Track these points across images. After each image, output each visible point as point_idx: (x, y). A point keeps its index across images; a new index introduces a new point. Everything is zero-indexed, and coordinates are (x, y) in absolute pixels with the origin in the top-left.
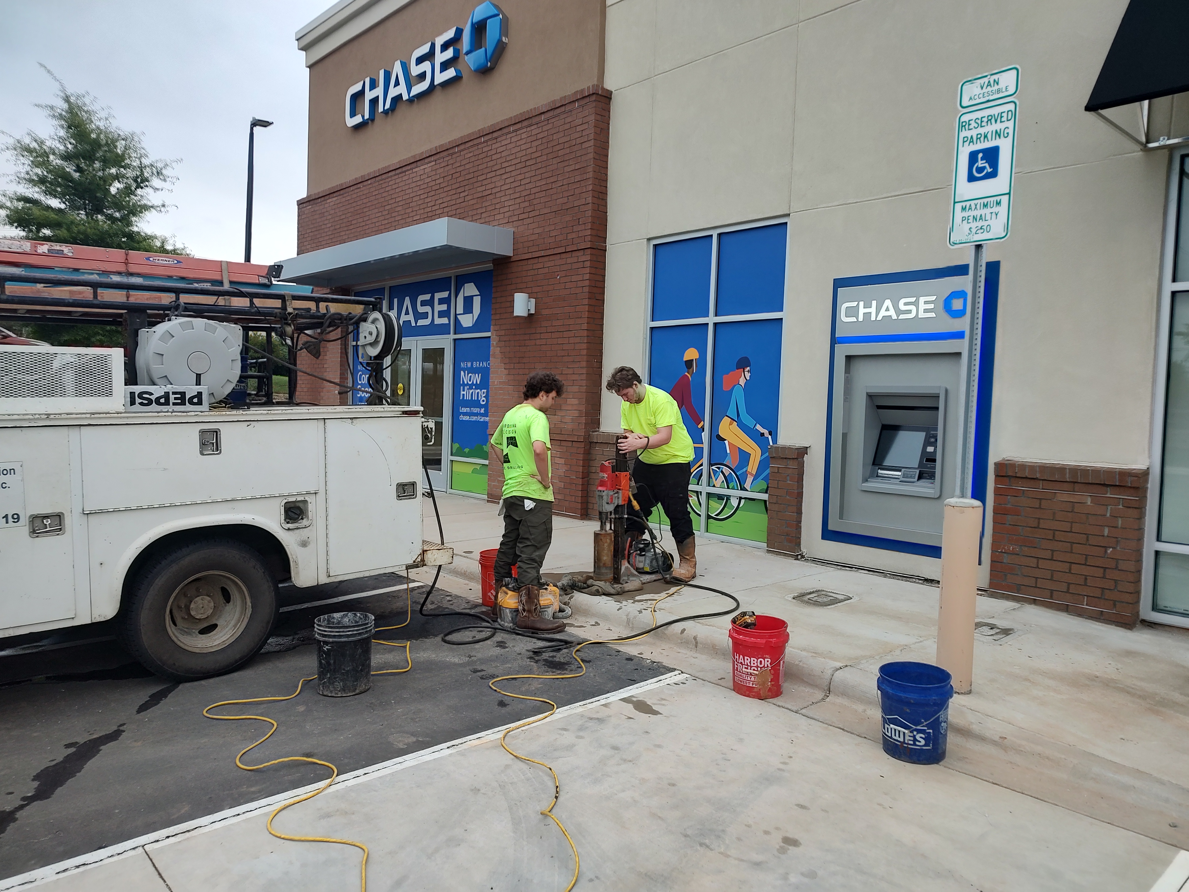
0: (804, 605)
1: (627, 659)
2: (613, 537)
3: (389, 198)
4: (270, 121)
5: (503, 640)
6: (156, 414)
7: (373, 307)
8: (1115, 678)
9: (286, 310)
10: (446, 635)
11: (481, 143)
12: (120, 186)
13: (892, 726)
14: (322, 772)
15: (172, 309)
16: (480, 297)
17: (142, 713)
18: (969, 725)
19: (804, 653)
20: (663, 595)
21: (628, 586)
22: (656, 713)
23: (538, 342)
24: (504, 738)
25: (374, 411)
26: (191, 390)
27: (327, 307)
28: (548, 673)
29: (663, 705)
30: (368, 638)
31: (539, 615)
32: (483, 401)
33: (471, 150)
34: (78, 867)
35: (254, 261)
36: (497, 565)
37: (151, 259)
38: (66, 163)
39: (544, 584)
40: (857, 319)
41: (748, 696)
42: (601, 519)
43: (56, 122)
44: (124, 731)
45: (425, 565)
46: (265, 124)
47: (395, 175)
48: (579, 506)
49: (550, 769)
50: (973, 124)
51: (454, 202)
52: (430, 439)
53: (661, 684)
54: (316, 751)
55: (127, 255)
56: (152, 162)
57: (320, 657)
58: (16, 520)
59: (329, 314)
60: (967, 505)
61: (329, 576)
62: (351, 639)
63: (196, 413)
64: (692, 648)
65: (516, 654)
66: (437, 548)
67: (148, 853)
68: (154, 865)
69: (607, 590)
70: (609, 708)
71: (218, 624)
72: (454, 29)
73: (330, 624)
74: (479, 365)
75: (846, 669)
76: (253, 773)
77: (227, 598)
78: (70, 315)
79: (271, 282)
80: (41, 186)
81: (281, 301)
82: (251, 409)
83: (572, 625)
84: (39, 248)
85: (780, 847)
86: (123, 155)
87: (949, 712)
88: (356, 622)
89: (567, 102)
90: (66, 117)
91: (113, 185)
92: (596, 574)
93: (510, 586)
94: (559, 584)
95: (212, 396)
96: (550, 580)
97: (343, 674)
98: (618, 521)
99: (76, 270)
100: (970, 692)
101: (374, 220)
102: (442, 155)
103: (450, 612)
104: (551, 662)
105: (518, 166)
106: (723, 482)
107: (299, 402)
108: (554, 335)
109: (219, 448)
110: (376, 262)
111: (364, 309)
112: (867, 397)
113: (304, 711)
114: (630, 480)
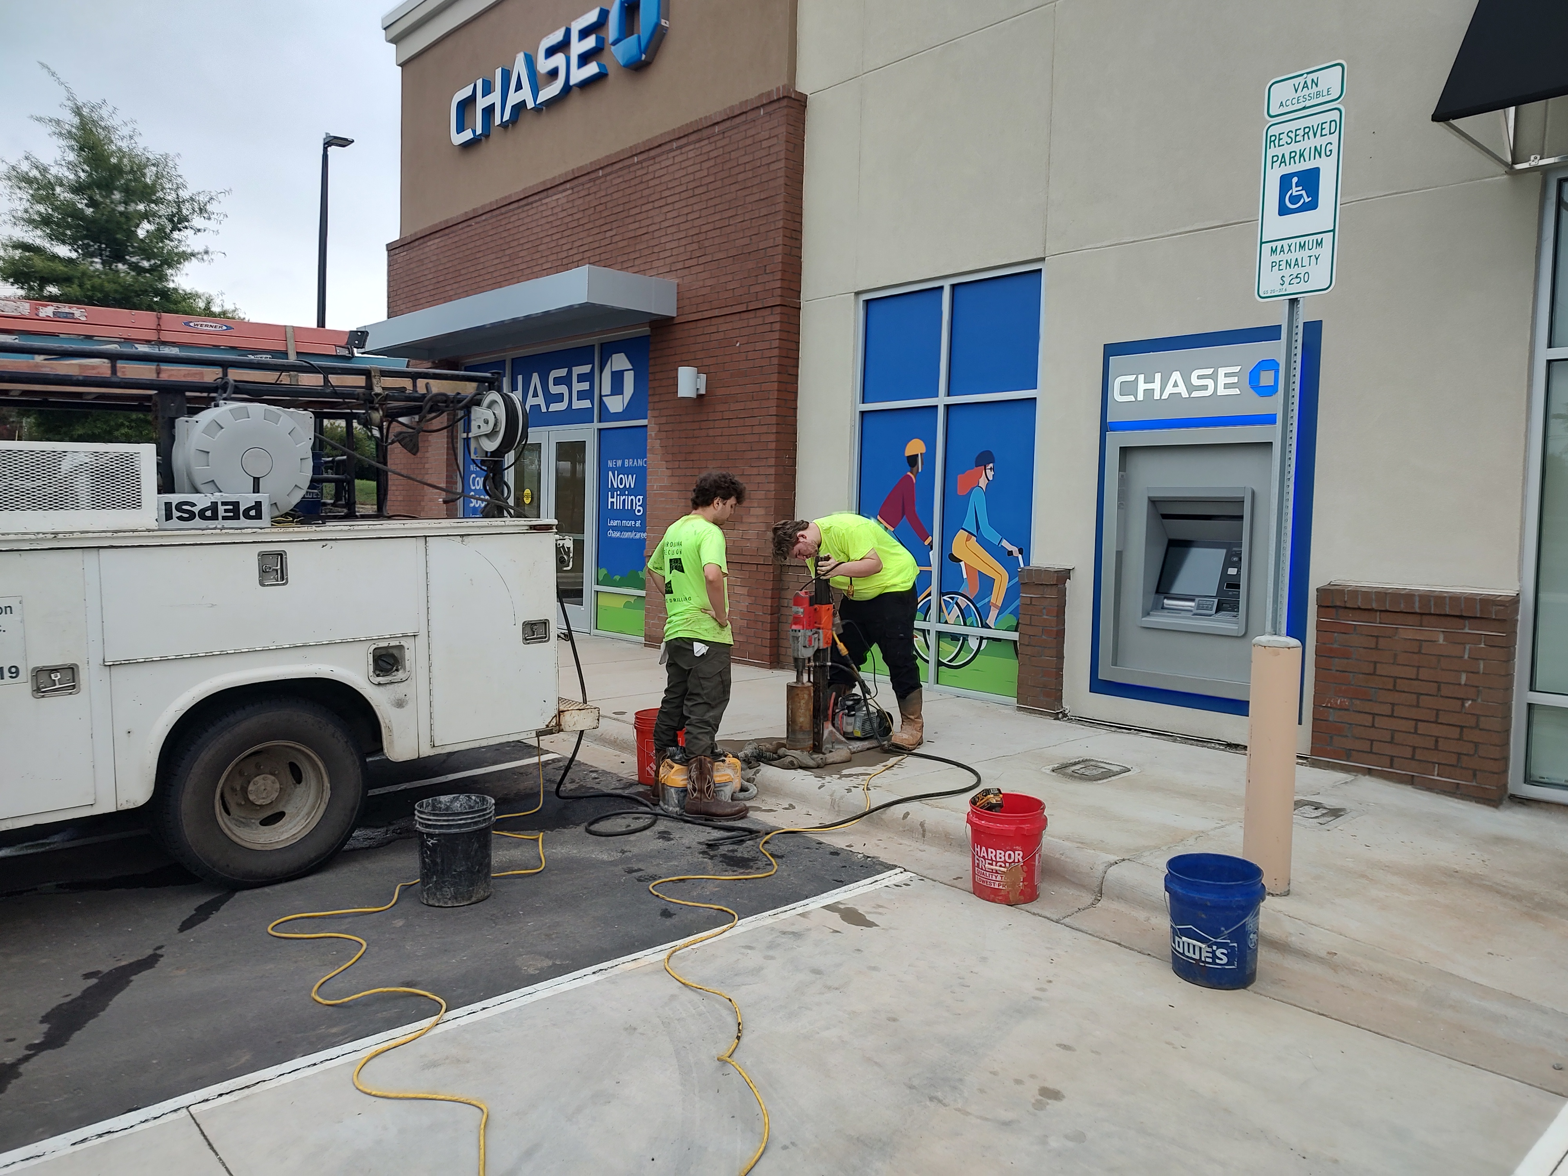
0: (1067, 779)
1: (832, 853)
2: (812, 691)
3: (510, 239)
4: (349, 137)
5: (666, 830)
6: (200, 532)
7: (489, 386)
8: (1480, 873)
9: (372, 389)
10: (591, 824)
11: (634, 164)
12: (151, 227)
13: (1184, 939)
14: (427, 1008)
15: (220, 391)
16: (632, 372)
17: (185, 932)
18: (1287, 937)
19: (1067, 844)
20: (879, 767)
21: (831, 757)
22: (870, 924)
23: (711, 432)
24: (668, 959)
25: (491, 526)
26: (247, 500)
27: (427, 385)
28: (727, 873)
29: (880, 914)
30: (487, 828)
31: (713, 795)
32: (639, 511)
33: (620, 173)
34: (100, 1136)
35: (329, 325)
36: (658, 730)
37: (192, 324)
38: (77, 198)
39: (720, 755)
40: (1136, 398)
41: (993, 901)
42: (797, 668)
43: (63, 142)
44: (162, 956)
45: (562, 731)
46: (344, 142)
47: (519, 208)
48: (767, 651)
49: (730, 1000)
50: (1285, 139)
51: (597, 245)
52: (567, 562)
53: (877, 886)
54: (419, 979)
55: (159, 319)
56: (193, 194)
57: (422, 854)
58: (14, 675)
59: (430, 395)
60: (1281, 645)
61: (434, 746)
62: (463, 830)
63: (254, 530)
64: (918, 838)
65: (684, 848)
66: (577, 708)
67: (194, 1116)
68: (203, 1133)
69: (805, 762)
70: (807, 918)
71: (286, 812)
72: (598, 10)
73: (435, 810)
74: (633, 463)
75: (1123, 863)
76: (335, 1009)
77: (298, 777)
78: (81, 398)
79: (353, 354)
80: (44, 229)
81: (364, 377)
82: (327, 524)
83: (758, 809)
84: (41, 310)
85: (1037, 1100)
86: (154, 185)
87: (1261, 920)
88: (471, 807)
89: (749, 108)
90: (76, 135)
91: (141, 226)
92: (790, 741)
93: (677, 758)
94: (741, 754)
95: (274, 507)
96: (728, 749)
97: (454, 876)
98: (819, 670)
99: (89, 337)
100: (1287, 893)
101: (491, 270)
102: (581, 180)
103: (596, 794)
104: (731, 858)
105: (684, 195)
106: (958, 616)
107: (391, 514)
108: (733, 423)
109: (285, 577)
110: (494, 326)
111: (478, 388)
112: (1148, 503)
113: (403, 926)
114: (834, 615)
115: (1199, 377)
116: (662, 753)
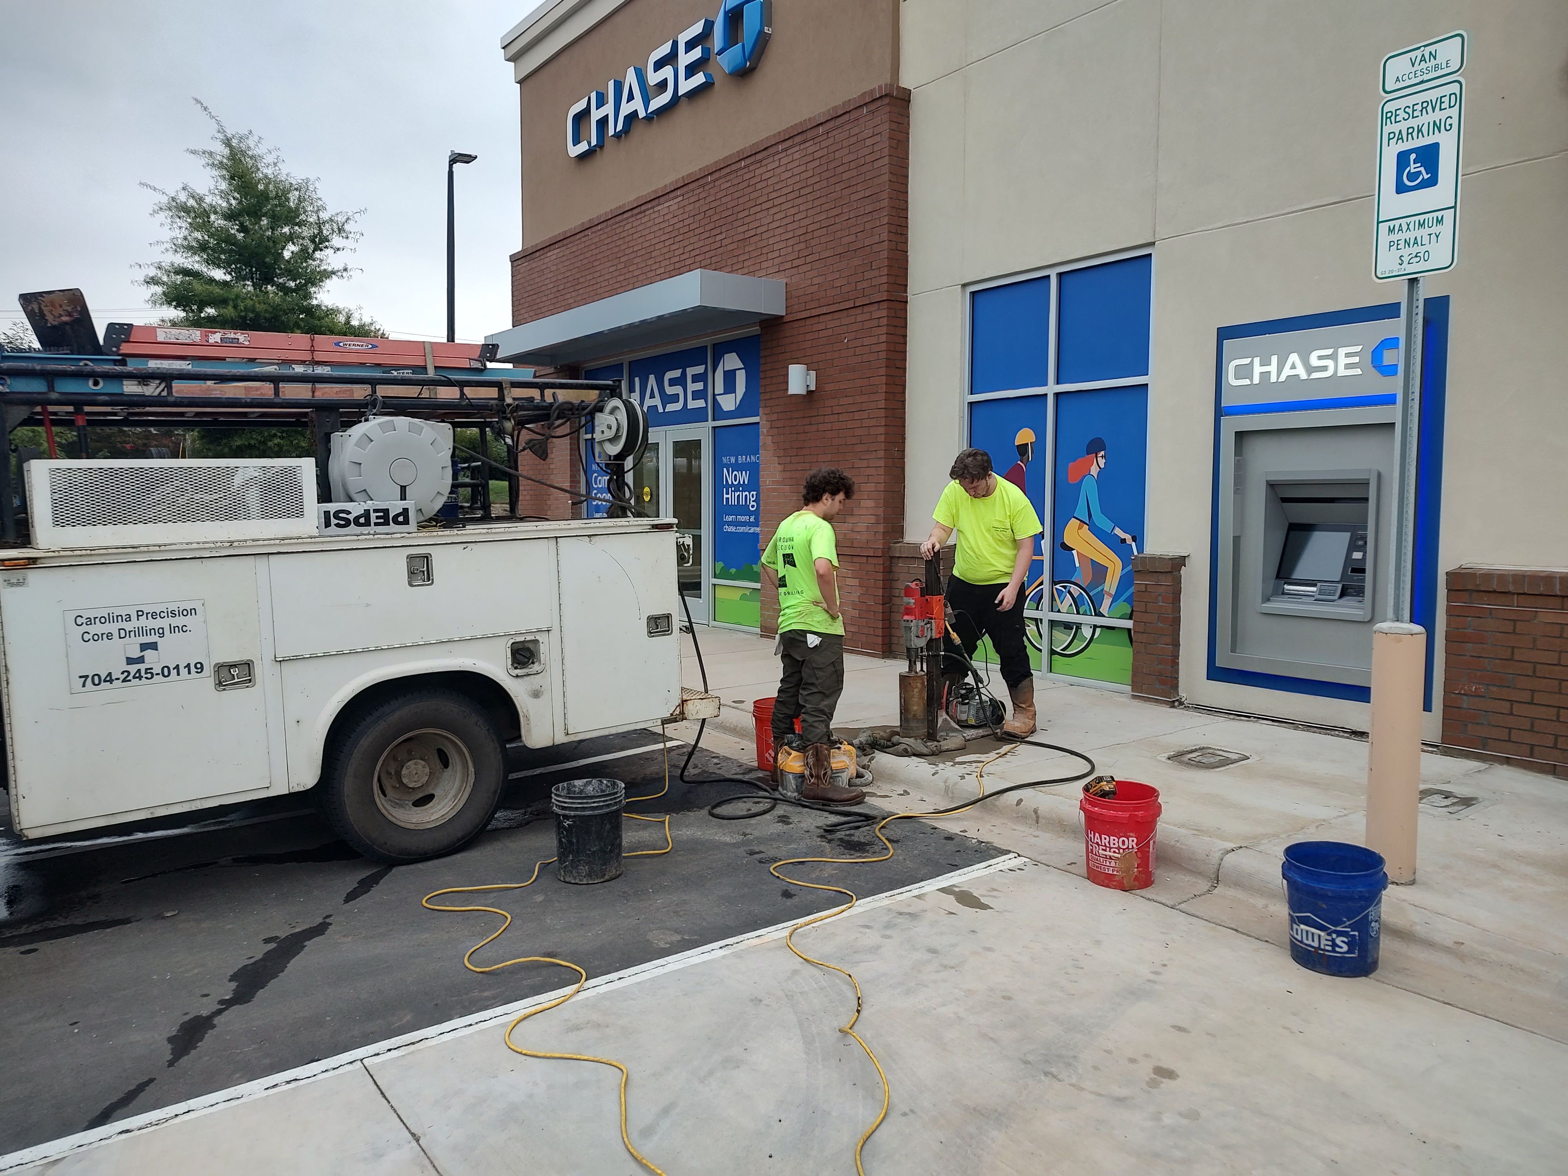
0: (1183, 767)
1: (947, 838)
2: (926, 680)
3: (625, 246)
4: (473, 154)
5: (785, 814)
6: (355, 538)
7: (611, 393)
9: (504, 400)
10: (714, 807)
11: (741, 169)
12: (295, 249)
13: (1302, 926)
14: (568, 977)
15: (369, 406)
16: (744, 371)
17: (350, 903)
18: (1411, 926)
19: (1183, 831)
20: (993, 755)
21: (946, 745)
22: (985, 907)
23: (821, 427)
24: (790, 936)
25: (617, 526)
26: (396, 507)
27: (554, 394)
28: (844, 856)
29: (995, 897)
30: (618, 811)
31: (829, 781)
32: (753, 506)
33: (728, 178)
34: (288, 1082)
35: (459, 339)
36: (776, 718)
37: (341, 344)
38: (229, 224)
39: (836, 742)
40: (1252, 380)
41: (1108, 886)
42: (909, 658)
43: (215, 173)
44: (331, 924)
45: (686, 719)
46: (468, 159)
47: (632, 216)
48: (880, 640)
49: (850, 976)
50: (1402, 115)
51: (707, 248)
52: (687, 559)
53: (991, 870)
54: (559, 950)
55: (312, 340)
56: (332, 216)
57: (559, 834)
58: (199, 670)
59: (557, 404)
60: (1406, 632)
61: (568, 734)
62: (596, 812)
63: (403, 535)
64: (1031, 824)
65: (803, 832)
66: (699, 697)
67: (368, 1068)
68: (375, 1083)
69: (918, 749)
70: (923, 900)
71: (435, 794)
72: (703, 21)
73: (570, 794)
74: (746, 460)
75: (1240, 851)
76: (484, 976)
77: (445, 762)
78: (246, 417)
79: (485, 366)
80: (201, 254)
81: (497, 389)
82: (467, 527)
83: (873, 795)
84: (210, 336)
85: (1151, 1079)
86: (297, 209)
87: (1383, 909)
88: (602, 791)
89: (852, 108)
90: (227, 165)
91: (286, 248)
92: (903, 729)
93: (794, 745)
94: (856, 742)
95: (419, 512)
96: (843, 736)
97: (588, 856)
98: (932, 660)
99: (252, 361)
100: (1413, 883)
101: (607, 277)
102: (691, 186)
103: (718, 778)
104: (848, 842)
105: (791, 196)
106: (1071, 605)
107: (522, 516)
108: (842, 417)
109: (431, 578)
110: (611, 331)
111: (600, 395)
112: (1267, 486)
113: (543, 901)
114: (946, 606)
115: (1320, 358)
116: (779, 742)
